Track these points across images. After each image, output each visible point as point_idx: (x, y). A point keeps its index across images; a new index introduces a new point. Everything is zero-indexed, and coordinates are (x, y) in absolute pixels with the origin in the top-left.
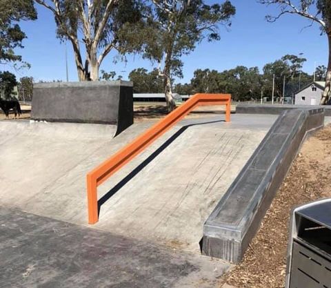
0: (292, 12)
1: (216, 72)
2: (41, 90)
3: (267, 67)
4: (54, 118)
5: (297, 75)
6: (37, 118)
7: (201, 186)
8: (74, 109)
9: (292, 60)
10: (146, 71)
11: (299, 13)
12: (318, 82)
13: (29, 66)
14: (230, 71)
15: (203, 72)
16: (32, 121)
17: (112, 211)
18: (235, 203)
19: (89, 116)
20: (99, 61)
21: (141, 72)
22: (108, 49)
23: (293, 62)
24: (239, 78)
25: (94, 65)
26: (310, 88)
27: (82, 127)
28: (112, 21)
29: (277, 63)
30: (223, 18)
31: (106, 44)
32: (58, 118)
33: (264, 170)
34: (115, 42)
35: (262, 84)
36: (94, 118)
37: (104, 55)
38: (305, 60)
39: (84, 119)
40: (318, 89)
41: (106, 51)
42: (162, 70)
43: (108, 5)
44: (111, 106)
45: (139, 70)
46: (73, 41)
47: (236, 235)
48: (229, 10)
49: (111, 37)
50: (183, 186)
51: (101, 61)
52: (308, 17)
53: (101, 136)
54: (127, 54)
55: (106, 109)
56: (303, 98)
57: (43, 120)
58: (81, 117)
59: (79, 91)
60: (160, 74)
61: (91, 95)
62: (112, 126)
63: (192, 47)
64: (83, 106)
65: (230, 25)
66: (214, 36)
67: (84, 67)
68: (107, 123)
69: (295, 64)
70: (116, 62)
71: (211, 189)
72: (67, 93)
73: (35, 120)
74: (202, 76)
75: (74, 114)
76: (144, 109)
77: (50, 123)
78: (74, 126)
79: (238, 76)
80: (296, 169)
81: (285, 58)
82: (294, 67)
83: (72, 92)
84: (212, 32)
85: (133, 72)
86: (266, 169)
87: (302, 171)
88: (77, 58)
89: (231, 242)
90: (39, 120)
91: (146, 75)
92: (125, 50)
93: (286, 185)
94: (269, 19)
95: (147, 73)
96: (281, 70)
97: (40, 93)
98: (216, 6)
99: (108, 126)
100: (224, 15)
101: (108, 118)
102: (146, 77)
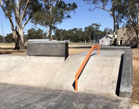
0: (99, 8)
1: (65, 30)
2: (31, 44)
3: (86, 28)
4: (37, 55)
5: (98, 32)
6: (30, 54)
7: (106, 77)
8: (47, 51)
9: (96, 25)
11: (102, 8)
12: (108, 35)
14: (71, 30)
15: (60, 30)
16: (27, 56)
17: (80, 86)
18: (126, 81)
19: (53, 54)
20: (23, 27)
21: (33, 30)
23: (96, 26)
24: (75, 33)
25: (21, 29)
26: (105, 37)
27: (50, 58)
28: (28, 10)
29: (90, 27)
30: (72, 9)
31: (26, 20)
32: (39, 55)
33: (129, 71)
34: (30, 19)
35: (84, 35)
36: (55, 54)
37: (25, 25)
38: (100, 25)
39: (51, 55)
40: (108, 37)
41: (26, 23)
43: (27, 3)
44: (62, 50)
45: (32, 29)
46: (9, 18)
47: (131, 90)
48: (74, 6)
49: (28, 17)
50: (100, 77)
52: (106, 10)
53: (59, 61)
55: (60, 51)
56: (103, 41)
57: (33, 55)
58: (49, 54)
59: (48, 45)
61: (53, 46)
62: (63, 57)
63: (61, 22)
64: (50, 50)
65: (75, 12)
66: (69, 16)
67: (15, 29)
68: (60, 56)
69: (97, 27)
71: (110, 78)
72: (43, 45)
73: (29, 55)
74: (60, 32)
75: (47, 53)
77: (36, 57)
79: (75, 32)
80: (134, 70)
81: (93, 25)
82: (97, 28)
83: (45, 45)
84: (68, 15)
85: (29, 30)
86: (130, 70)
87: (136, 71)
88: (12, 25)
89: (129, 92)
90: (31, 55)
93: (133, 75)
94: (90, 10)
95: (35, 30)
96: (91, 29)
97: (30, 45)
98: (69, 4)
99: (61, 57)
100: (72, 8)
101: (61, 55)
102: (35, 32)
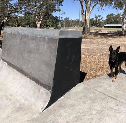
4: (10, 62)
10: (114, 14)
13: (65, 13)
16: (1, 61)
20: (90, 10)
22: (96, 4)
25: (88, 12)
31: (95, 2)
34: (99, 1)
37: (93, 7)
41: (94, 5)
42: (122, 14)
45: (111, 14)
51: (92, 10)
54: (104, 6)
57: (5, 62)
60: (120, 16)
67: (84, 13)
70: (99, 10)
73: (3, 60)
76: (111, 32)
77: (8, 66)
78: (19, 74)
85: (108, 15)
88: (82, 9)
91: (114, 16)
92: (104, 5)
102: (114, 17)
